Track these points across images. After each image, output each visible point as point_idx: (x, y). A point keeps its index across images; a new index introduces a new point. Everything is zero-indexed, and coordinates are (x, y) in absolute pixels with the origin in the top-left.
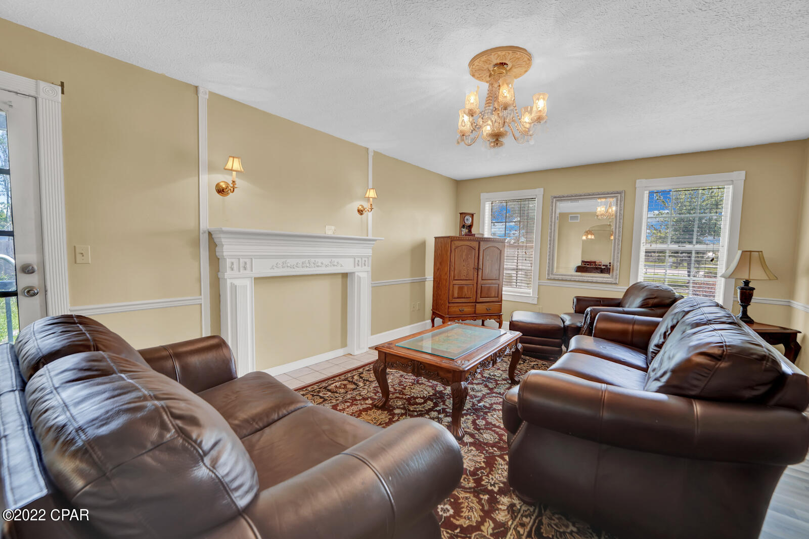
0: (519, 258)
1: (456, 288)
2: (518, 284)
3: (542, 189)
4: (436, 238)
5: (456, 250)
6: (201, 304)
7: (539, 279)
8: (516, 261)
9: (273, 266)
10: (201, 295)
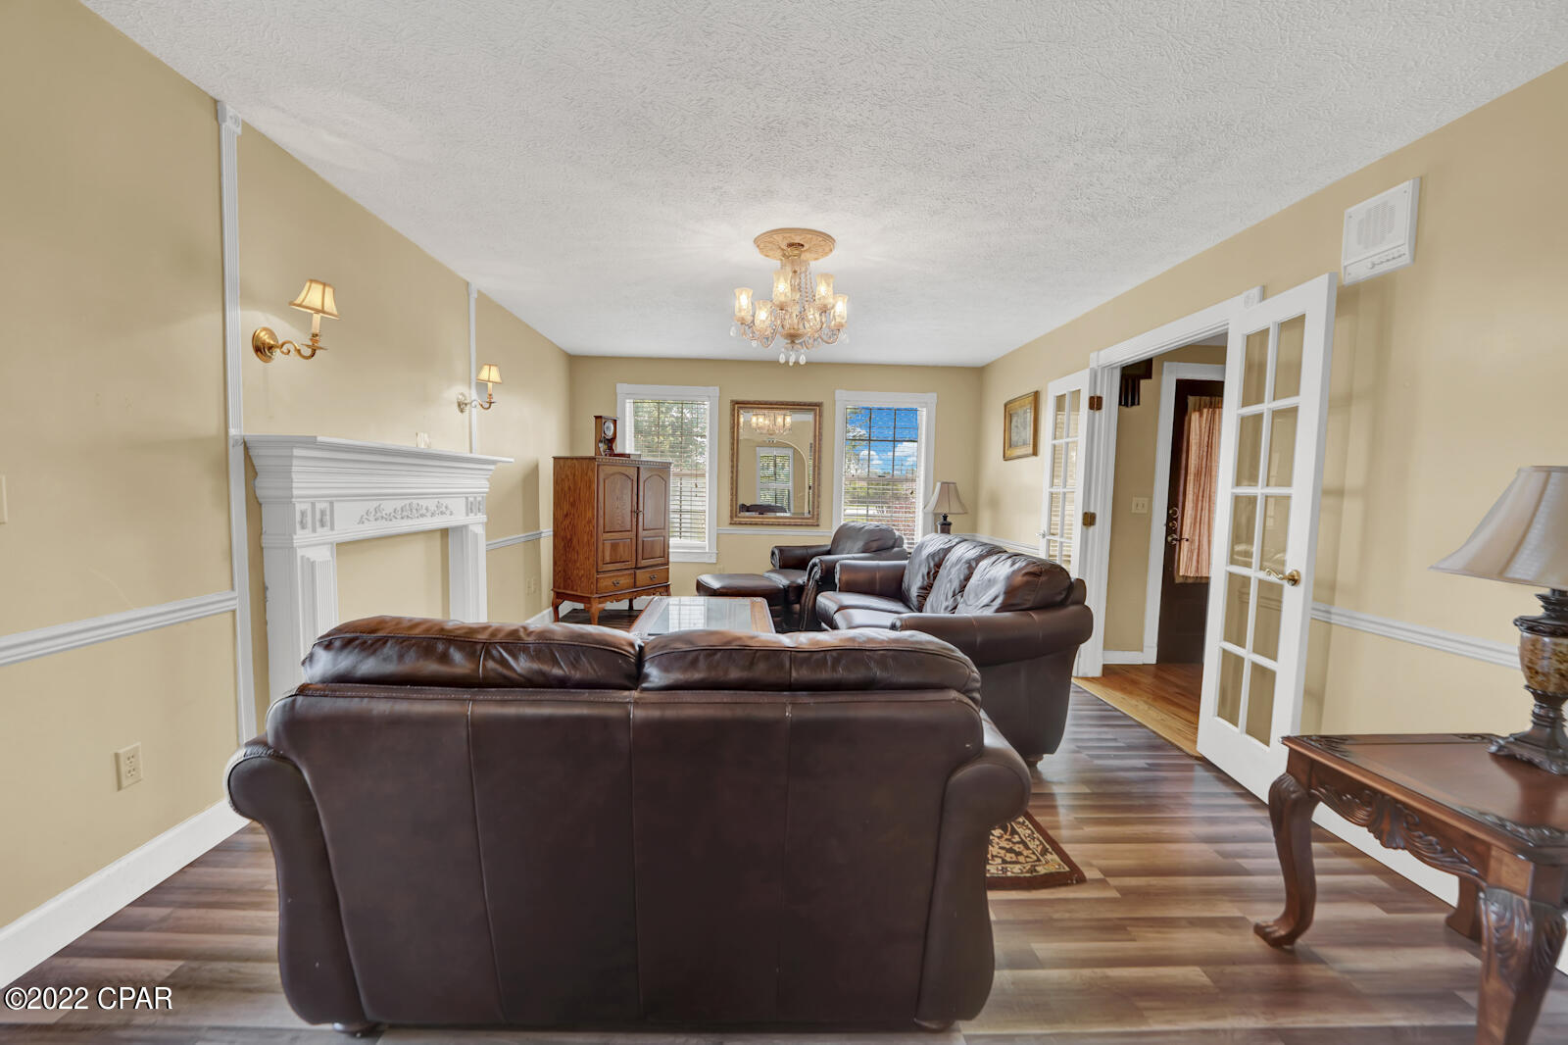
0: (683, 494)
1: (608, 545)
2: (683, 534)
3: (717, 388)
4: (555, 458)
5: (606, 481)
6: (234, 611)
7: (718, 526)
8: (678, 498)
9: (362, 518)
10: (233, 589)
